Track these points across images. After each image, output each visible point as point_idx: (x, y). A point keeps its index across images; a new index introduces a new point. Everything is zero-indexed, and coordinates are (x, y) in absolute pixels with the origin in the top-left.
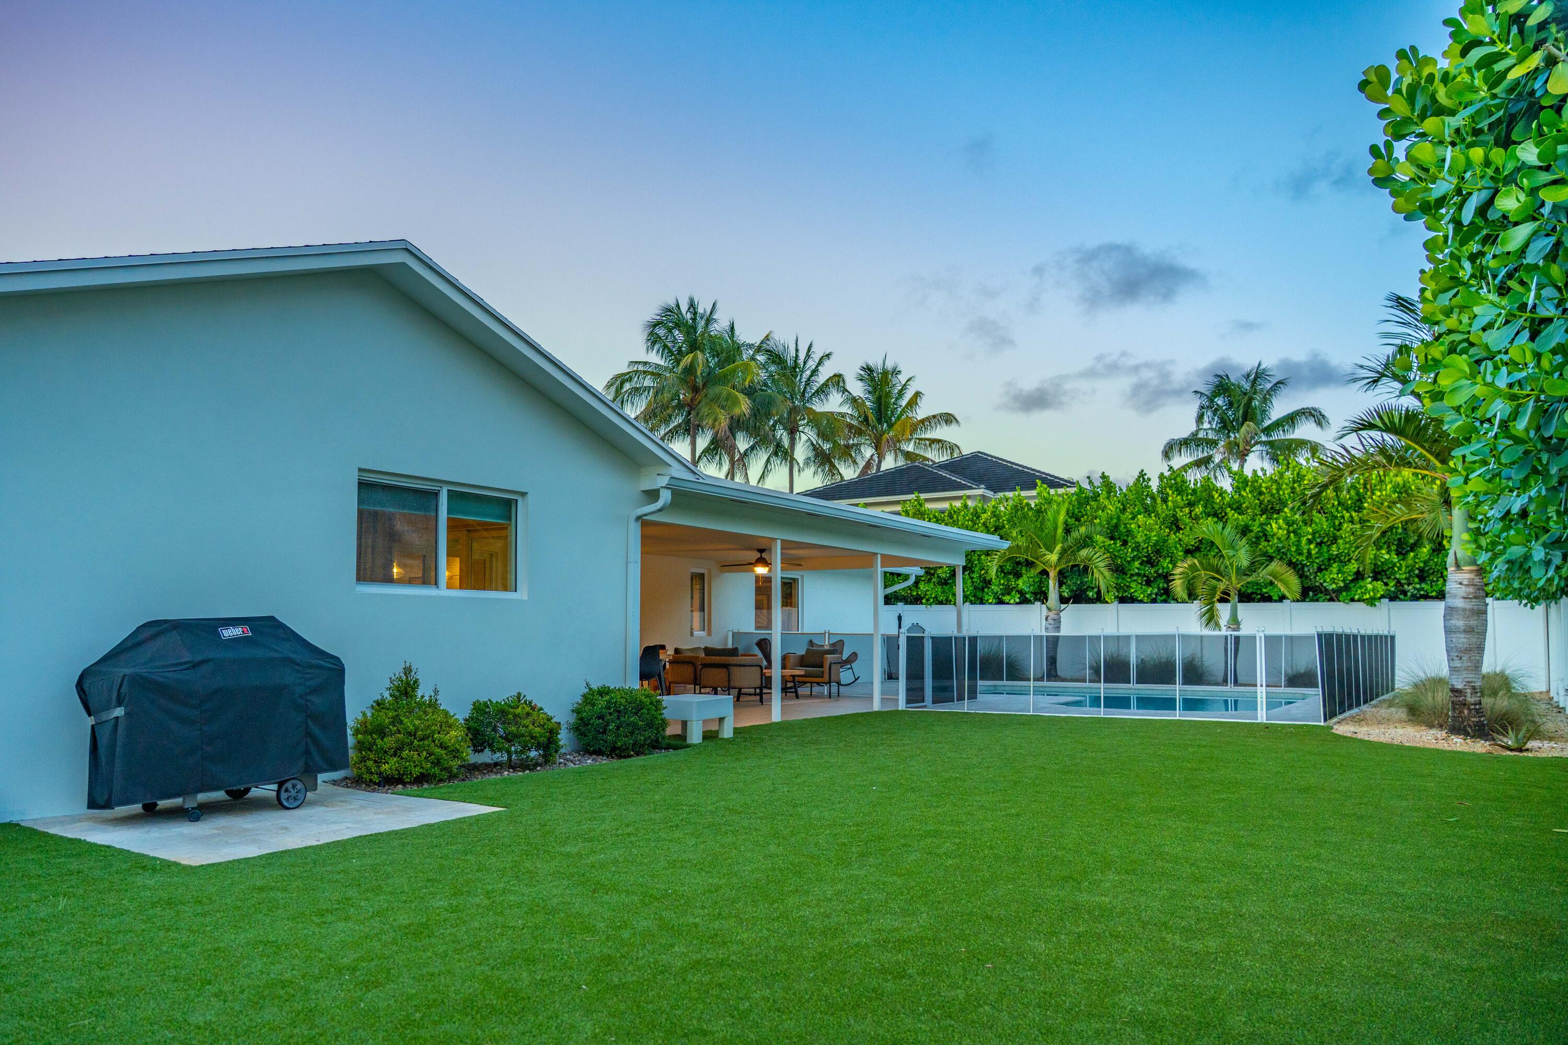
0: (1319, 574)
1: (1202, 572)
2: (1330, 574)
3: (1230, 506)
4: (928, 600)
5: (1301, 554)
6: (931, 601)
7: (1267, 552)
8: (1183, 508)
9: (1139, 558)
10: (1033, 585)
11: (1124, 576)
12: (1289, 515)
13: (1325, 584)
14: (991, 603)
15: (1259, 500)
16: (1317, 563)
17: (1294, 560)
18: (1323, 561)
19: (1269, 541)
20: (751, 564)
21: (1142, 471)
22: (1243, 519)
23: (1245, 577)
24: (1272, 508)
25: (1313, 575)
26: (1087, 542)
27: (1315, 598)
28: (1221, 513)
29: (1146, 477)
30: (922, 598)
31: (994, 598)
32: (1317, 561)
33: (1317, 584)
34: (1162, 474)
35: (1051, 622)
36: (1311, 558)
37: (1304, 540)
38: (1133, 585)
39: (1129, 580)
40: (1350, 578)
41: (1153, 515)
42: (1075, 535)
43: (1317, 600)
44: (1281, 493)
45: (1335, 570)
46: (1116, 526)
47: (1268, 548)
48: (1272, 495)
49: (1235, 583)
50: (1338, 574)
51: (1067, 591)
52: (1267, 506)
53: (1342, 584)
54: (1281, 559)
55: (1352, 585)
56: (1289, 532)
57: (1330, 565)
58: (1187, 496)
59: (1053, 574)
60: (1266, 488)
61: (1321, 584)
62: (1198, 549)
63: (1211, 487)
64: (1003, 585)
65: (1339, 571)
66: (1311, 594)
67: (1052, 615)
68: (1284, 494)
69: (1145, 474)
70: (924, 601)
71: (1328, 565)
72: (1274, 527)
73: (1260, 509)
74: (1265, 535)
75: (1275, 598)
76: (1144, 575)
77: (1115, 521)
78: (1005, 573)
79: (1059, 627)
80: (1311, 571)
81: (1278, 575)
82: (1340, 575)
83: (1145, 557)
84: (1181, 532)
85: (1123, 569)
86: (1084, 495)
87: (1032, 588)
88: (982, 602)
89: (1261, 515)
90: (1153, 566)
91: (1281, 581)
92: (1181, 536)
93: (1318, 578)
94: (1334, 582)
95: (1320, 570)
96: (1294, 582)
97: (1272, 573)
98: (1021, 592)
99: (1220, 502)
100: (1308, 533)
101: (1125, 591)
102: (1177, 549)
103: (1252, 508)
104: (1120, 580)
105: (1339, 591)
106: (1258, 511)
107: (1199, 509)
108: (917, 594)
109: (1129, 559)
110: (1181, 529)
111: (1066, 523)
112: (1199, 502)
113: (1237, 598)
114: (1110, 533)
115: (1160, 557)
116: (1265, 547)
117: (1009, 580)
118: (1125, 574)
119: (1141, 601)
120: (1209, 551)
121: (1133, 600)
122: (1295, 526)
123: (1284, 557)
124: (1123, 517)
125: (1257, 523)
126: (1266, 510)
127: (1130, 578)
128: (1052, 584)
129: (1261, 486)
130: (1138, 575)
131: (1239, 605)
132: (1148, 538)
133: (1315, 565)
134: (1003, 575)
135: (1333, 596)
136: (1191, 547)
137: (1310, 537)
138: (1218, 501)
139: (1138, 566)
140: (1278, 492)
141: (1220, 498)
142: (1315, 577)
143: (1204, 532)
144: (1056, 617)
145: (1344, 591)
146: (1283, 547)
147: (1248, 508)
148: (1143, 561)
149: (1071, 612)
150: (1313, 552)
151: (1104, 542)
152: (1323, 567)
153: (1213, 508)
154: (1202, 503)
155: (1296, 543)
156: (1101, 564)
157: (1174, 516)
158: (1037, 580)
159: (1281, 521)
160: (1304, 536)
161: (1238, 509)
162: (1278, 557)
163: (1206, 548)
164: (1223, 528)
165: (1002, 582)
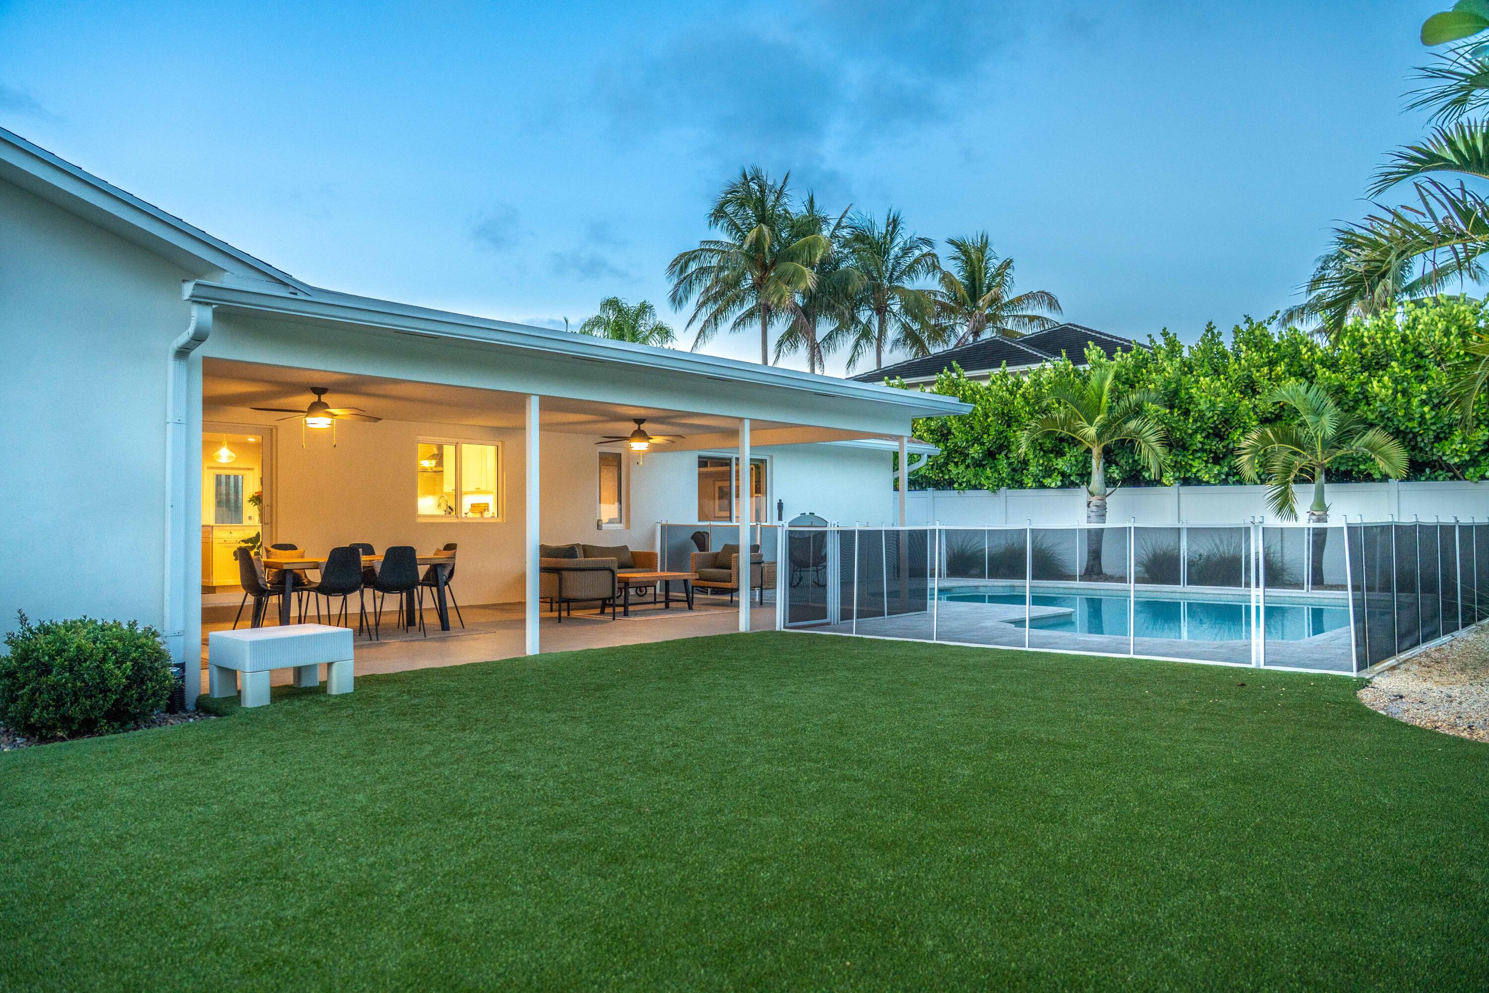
0: (1436, 445)
1: (1276, 445)
2: (1452, 444)
3: (1322, 363)
4: (960, 484)
5: (1411, 419)
6: (964, 485)
7: (1366, 418)
8: (1262, 367)
9: (1204, 430)
10: (1076, 466)
11: (1185, 452)
12: (1397, 370)
13: (1445, 458)
14: (1030, 488)
15: (1360, 353)
16: (1434, 431)
17: (1402, 428)
18: (1442, 428)
19: (1369, 405)
20: (625, 438)
21: (1210, 323)
22: (1337, 378)
23: (1333, 450)
24: (1377, 363)
25: (1430, 447)
26: (1138, 411)
27: (1433, 476)
28: (1311, 372)
29: (1216, 331)
30: (954, 483)
31: (1034, 481)
32: (1434, 428)
33: (1435, 458)
34: (1237, 326)
35: (1094, 509)
36: (1425, 424)
37: (1415, 402)
38: (1196, 463)
39: (1191, 457)
40: (1479, 449)
41: (1222, 377)
42: (1124, 403)
43: (1436, 479)
44: (1388, 342)
45: (1458, 439)
46: (1176, 392)
47: (1369, 413)
48: (1377, 346)
49: (1322, 458)
50: (1462, 444)
51: (1117, 471)
52: (1371, 361)
53: (1467, 457)
54: (1384, 428)
55: (1481, 458)
56: (1395, 392)
57: (1451, 433)
58: (1268, 353)
59: (1096, 451)
60: (1369, 338)
61: (1441, 457)
62: (1278, 417)
63: (1299, 340)
64: (1042, 465)
65: (1464, 441)
66: (1428, 471)
67: (1095, 500)
68: (1392, 343)
69: (1215, 327)
70: (956, 486)
71: (1450, 433)
72: (1374, 386)
73: (1360, 365)
74: (1366, 397)
75: (1377, 476)
76: (1211, 451)
77: (1174, 385)
78: (1045, 452)
79: (1104, 515)
80: (1426, 441)
81: (1376, 447)
82: (1464, 446)
83: (1211, 428)
84: (1258, 397)
85: (1184, 444)
86: (1141, 357)
87: (1074, 468)
88: (1021, 485)
89: (1362, 373)
90: (1222, 439)
91: (1380, 453)
92: (1257, 402)
93: (1435, 450)
94: (1457, 455)
95: (1438, 439)
96: (1399, 456)
97: (1370, 444)
98: (1063, 474)
99: (1309, 357)
100: (1422, 393)
101: (1189, 471)
102: (1250, 418)
103: (1350, 365)
104: (1180, 457)
105: (1463, 466)
106: (1357, 367)
107: (1280, 368)
108: (950, 478)
109: (1190, 431)
110: (1259, 393)
111: (1112, 391)
112: (1283, 360)
113: (1323, 476)
114: (1169, 400)
115: (1231, 428)
116: (1365, 412)
117: (1050, 460)
118: (1186, 449)
119: (1208, 483)
120: (1292, 418)
121: (1199, 482)
122: (1405, 384)
123: (1390, 424)
124: (1184, 380)
125: (1355, 382)
126: (1370, 366)
127: (1192, 454)
128: (1096, 465)
129: (1363, 336)
130: (1202, 450)
131: (1327, 487)
132: (1213, 405)
133: (1431, 433)
134: (1042, 453)
135: (1456, 473)
136: (1269, 415)
137: (1424, 397)
138: (1306, 356)
139: (1202, 440)
140: (1384, 342)
141: (1309, 353)
142: (1432, 449)
143: (1283, 396)
144: (1099, 503)
145: (1472, 466)
146: (1388, 411)
147: (1345, 364)
148: (1209, 434)
149: (1118, 498)
150: (1428, 416)
151: (1157, 411)
152: (1442, 435)
153: (1301, 366)
154: (1286, 360)
155: (1405, 406)
156: (1153, 438)
157: (1249, 377)
158: (1081, 458)
159: (1386, 378)
160: (1416, 397)
161: (1332, 365)
162: (1382, 424)
163: (1289, 416)
164: (1308, 391)
165: (1041, 462)
